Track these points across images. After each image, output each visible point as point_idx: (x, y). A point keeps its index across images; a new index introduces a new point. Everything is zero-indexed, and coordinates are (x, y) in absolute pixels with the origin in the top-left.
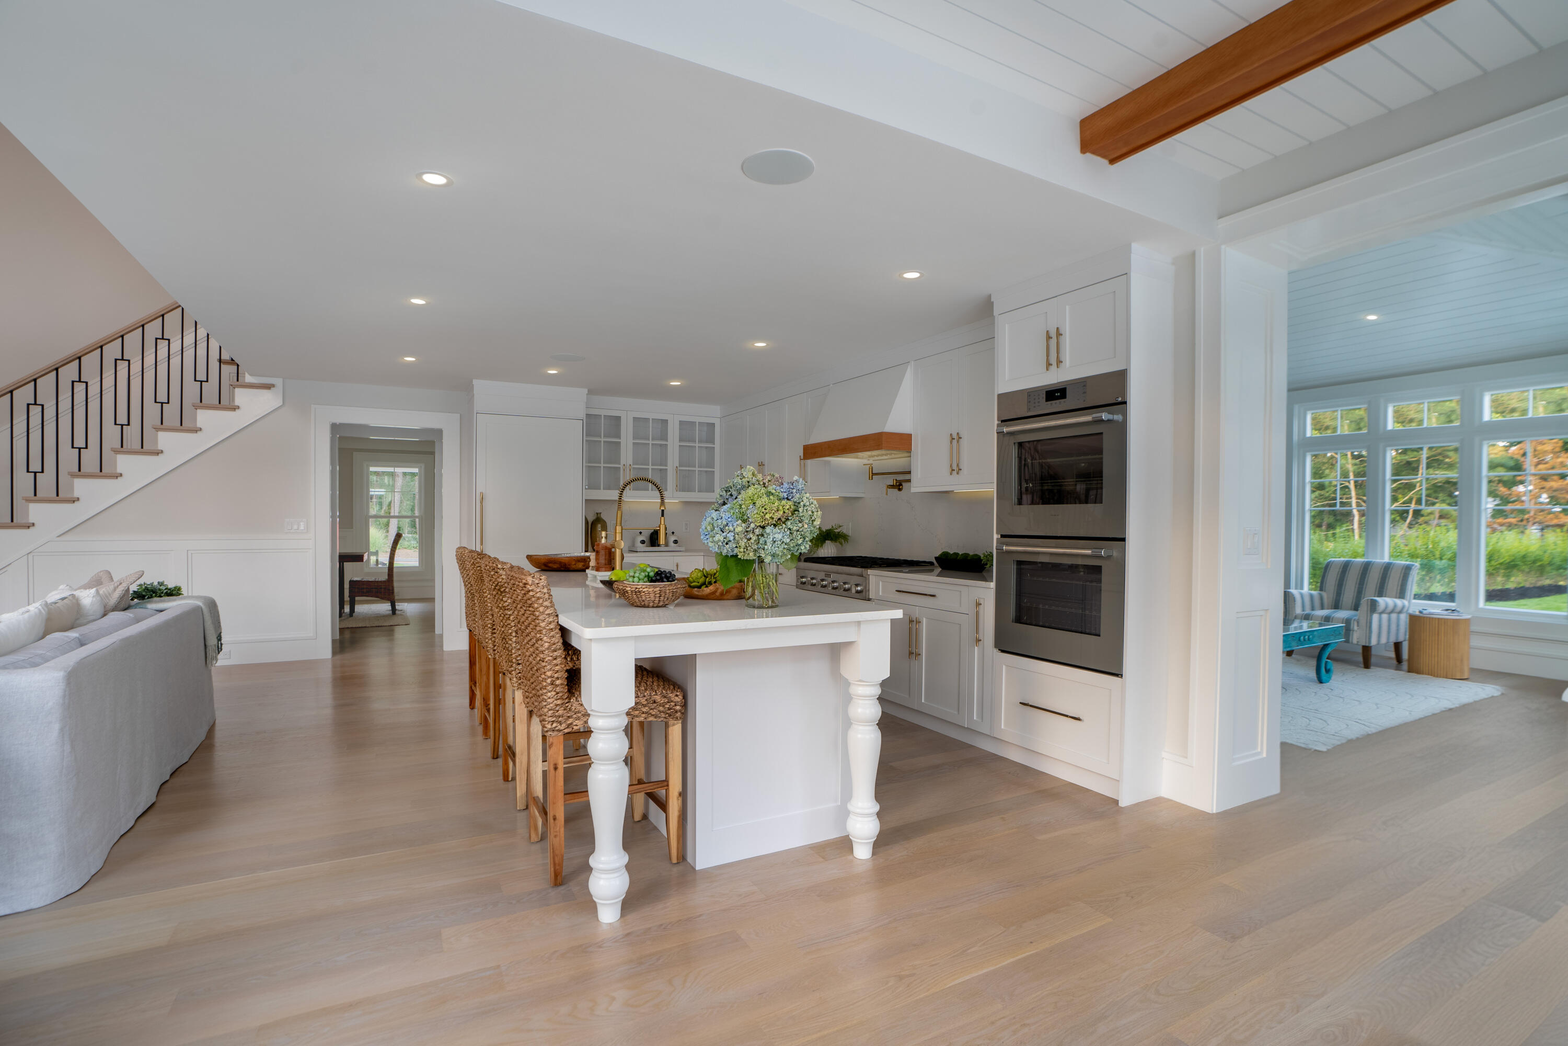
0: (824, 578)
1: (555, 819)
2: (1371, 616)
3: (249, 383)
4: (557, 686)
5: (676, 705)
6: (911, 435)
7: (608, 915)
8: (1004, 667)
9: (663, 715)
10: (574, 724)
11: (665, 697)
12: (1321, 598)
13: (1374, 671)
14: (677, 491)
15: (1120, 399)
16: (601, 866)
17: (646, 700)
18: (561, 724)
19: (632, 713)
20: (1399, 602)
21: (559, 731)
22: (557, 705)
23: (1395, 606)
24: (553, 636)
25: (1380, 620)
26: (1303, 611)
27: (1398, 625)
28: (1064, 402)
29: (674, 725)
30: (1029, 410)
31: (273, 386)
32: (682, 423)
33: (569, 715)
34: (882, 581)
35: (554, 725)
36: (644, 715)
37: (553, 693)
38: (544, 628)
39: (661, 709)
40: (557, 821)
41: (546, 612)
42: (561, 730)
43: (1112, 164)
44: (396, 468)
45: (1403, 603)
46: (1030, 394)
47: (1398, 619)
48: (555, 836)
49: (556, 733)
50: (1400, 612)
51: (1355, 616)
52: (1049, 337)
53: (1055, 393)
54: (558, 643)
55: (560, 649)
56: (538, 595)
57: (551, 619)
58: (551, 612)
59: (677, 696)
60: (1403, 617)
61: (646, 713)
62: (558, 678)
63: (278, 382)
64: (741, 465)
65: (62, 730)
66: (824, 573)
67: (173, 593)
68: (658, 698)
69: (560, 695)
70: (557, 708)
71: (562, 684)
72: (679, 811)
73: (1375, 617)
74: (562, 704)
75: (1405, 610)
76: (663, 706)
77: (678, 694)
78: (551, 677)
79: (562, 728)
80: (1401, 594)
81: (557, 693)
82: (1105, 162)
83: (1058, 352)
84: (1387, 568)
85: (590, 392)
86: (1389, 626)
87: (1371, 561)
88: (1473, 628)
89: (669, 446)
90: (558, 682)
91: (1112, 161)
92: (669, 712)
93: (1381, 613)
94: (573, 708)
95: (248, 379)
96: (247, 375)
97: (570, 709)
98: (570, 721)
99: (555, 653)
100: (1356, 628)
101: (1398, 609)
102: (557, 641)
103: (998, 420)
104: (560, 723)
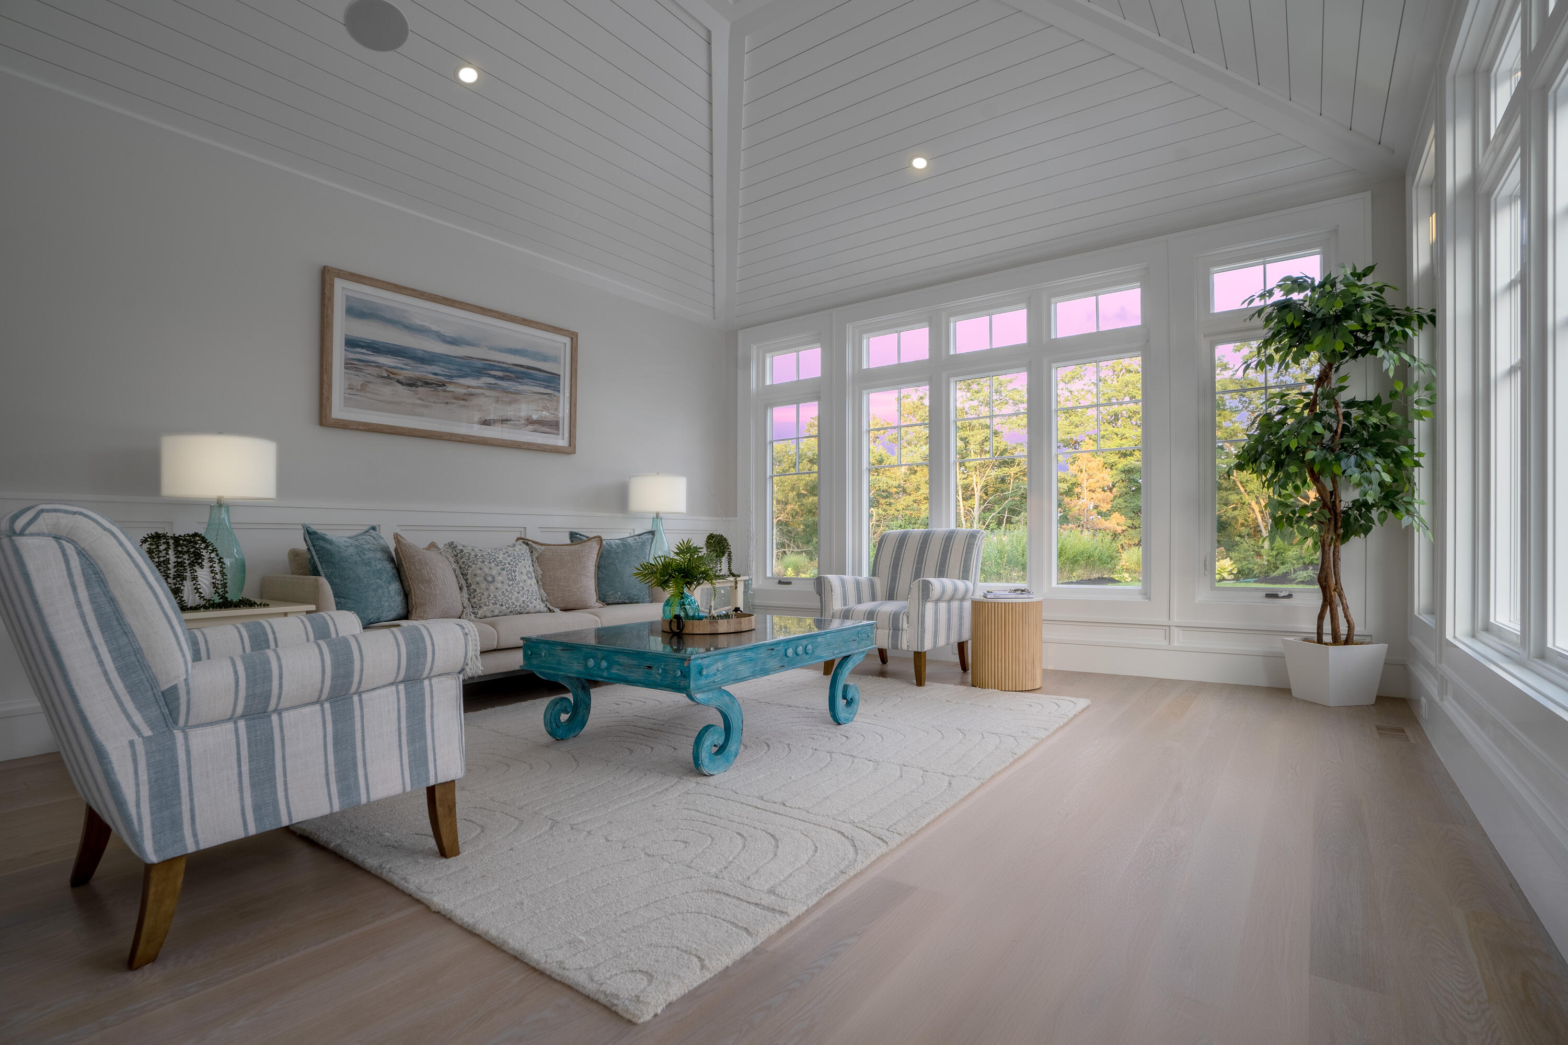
2: (924, 606)
12: (872, 586)
13: (932, 689)
20: (960, 584)
23: (956, 589)
25: (936, 613)
26: (845, 604)
27: (961, 618)
45: (966, 586)
47: (961, 609)
50: (963, 599)
51: (905, 607)
60: (967, 605)
73: (930, 607)
75: (969, 595)
80: (965, 575)
84: (949, 538)
86: (949, 619)
87: (932, 531)
88: (1046, 615)
93: (937, 601)
100: (905, 626)
101: (960, 595)
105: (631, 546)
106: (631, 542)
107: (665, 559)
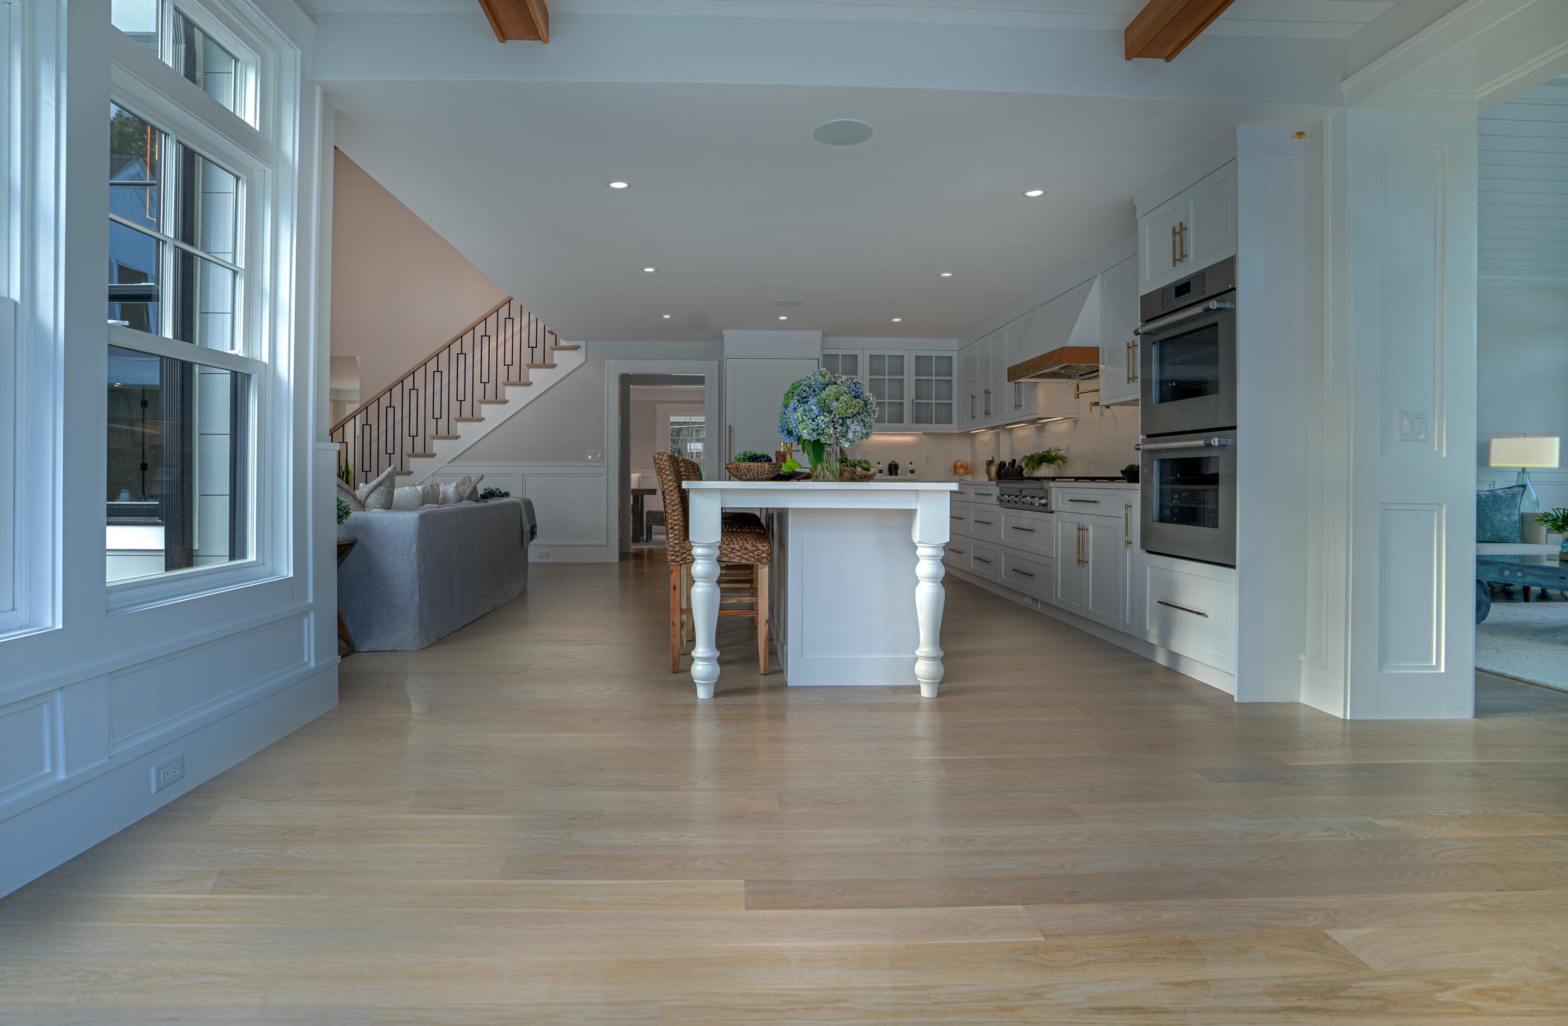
0: (1018, 494)
1: (674, 624)
3: (563, 346)
4: (675, 530)
5: (763, 553)
6: (1099, 348)
7: (702, 693)
8: (1148, 567)
9: (752, 559)
10: (687, 558)
11: (754, 546)
14: (913, 423)
15: (1230, 286)
16: (698, 655)
17: (740, 547)
18: (677, 558)
19: (729, 555)
21: (676, 562)
22: (675, 544)
24: (672, 496)
28: (1189, 295)
29: (762, 568)
30: (1163, 308)
31: (579, 347)
32: (918, 358)
33: (683, 551)
34: (1061, 493)
35: (673, 557)
36: (738, 558)
37: (673, 535)
38: (667, 489)
39: (751, 554)
40: (675, 626)
41: (667, 479)
42: (678, 562)
43: (1169, 61)
44: (692, 417)
46: (1163, 291)
48: (674, 636)
49: (674, 563)
52: (1174, 233)
53: (1182, 288)
54: (676, 500)
55: (677, 505)
56: (662, 466)
57: (671, 484)
58: (670, 478)
59: (764, 546)
61: (740, 556)
62: (676, 525)
63: (582, 343)
64: (972, 395)
65: (417, 548)
66: (1018, 490)
67: (506, 495)
68: (749, 546)
69: (677, 536)
70: (675, 546)
71: (678, 529)
72: (766, 634)
74: (679, 543)
76: (753, 553)
77: (765, 545)
78: (671, 524)
79: (678, 560)
81: (675, 535)
82: (1162, 60)
83: (1182, 248)
85: (824, 335)
89: (905, 381)
90: (676, 527)
91: (1168, 58)
92: (757, 557)
94: (687, 547)
95: (563, 343)
96: (562, 341)
97: (684, 548)
98: (684, 556)
99: (674, 507)
102: (675, 499)
103: (1141, 322)
104: (677, 556)
105: (1501, 497)
106: (1501, 494)
107: (1564, 511)
